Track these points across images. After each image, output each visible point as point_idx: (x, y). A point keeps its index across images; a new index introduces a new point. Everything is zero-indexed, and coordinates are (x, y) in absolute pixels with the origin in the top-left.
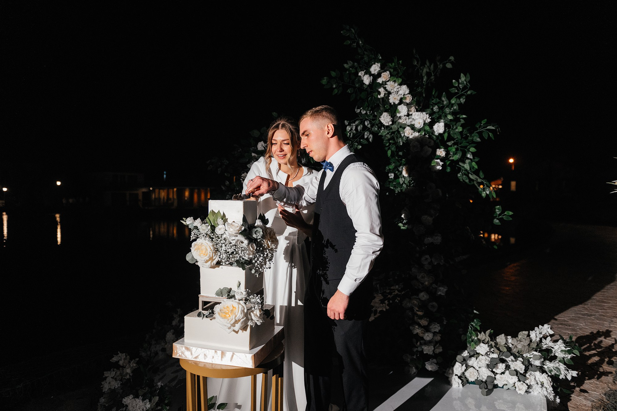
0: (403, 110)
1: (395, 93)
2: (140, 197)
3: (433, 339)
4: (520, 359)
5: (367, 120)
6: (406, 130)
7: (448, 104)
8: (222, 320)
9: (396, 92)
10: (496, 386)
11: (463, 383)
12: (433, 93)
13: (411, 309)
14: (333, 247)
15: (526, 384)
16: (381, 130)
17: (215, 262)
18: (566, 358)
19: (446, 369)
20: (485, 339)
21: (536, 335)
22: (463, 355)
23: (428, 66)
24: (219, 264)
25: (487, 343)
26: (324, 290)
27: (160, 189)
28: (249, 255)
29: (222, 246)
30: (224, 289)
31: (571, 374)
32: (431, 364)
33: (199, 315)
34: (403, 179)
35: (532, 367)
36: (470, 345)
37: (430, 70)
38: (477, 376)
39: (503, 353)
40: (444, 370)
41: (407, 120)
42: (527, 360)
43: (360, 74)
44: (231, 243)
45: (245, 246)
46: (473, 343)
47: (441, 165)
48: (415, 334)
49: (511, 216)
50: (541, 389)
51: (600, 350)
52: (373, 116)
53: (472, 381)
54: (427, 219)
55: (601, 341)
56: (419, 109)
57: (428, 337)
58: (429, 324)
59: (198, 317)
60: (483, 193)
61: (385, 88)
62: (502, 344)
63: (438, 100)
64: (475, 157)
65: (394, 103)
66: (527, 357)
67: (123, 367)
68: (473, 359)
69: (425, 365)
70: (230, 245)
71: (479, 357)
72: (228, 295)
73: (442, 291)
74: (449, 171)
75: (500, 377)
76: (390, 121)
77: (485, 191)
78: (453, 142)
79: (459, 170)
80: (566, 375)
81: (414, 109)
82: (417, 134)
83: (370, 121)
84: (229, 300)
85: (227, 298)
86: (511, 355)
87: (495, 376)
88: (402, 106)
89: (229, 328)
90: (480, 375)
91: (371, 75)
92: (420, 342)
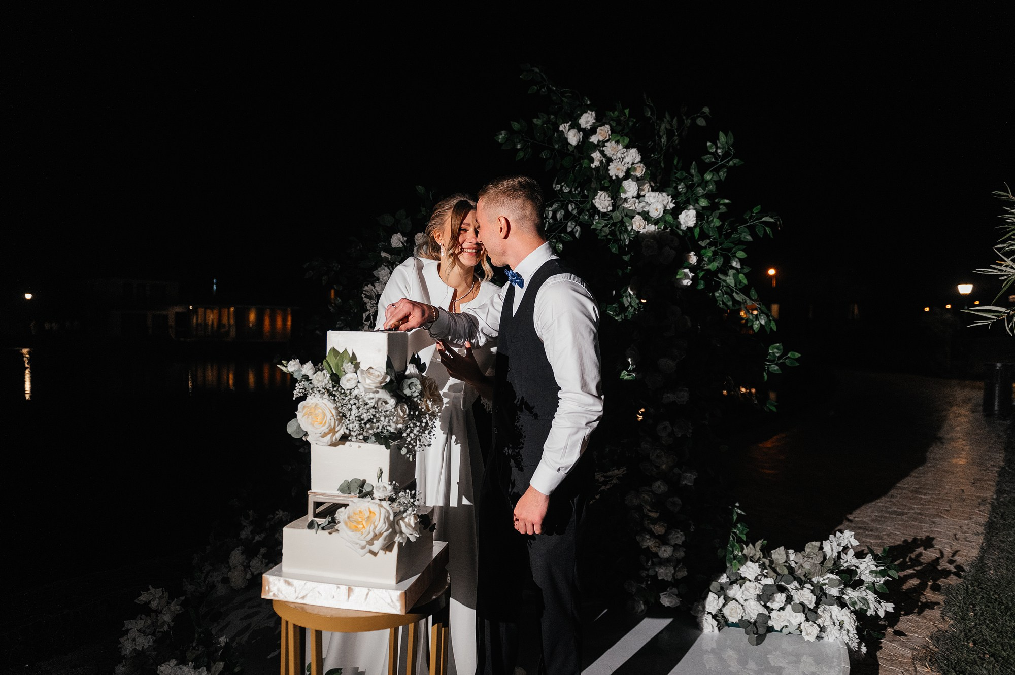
0: (630, 188)
1: (618, 160)
2: (171, 321)
3: (672, 555)
4: (808, 586)
5: (572, 202)
6: (634, 221)
7: (701, 181)
8: (350, 533)
9: (619, 158)
10: (771, 629)
11: (719, 626)
12: (675, 162)
13: (640, 508)
14: (530, 409)
15: (817, 625)
16: (594, 219)
17: (338, 436)
18: (877, 582)
19: (693, 604)
20: (754, 554)
21: (832, 548)
22: (719, 581)
23: (668, 121)
24: (345, 438)
25: (756, 562)
26: (514, 480)
27: (206, 309)
28: (397, 423)
29: (351, 408)
30: (354, 481)
31: (884, 608)
32: (670, 596)
33: (311, 526)
34: (629, 300)
35: (826, 598)
36: (732, 565)
37: (671, 126)
38: (741, 614)
39: (782, 577)
40: (689, 605)
41: (637, 204)
42: (819, 587)
43: (561, 128)
44: (366, 404)
45: (391, 408)
46: (735, 561)
47: (691, 277)
48: (645, 548)
49: (797, 360)
50: (839, 632)
51: (919, 568)
52: (581, 196)
53: (733, 622)
54: (668, 364)
55: (920, 554)
56: (655, 188)
57: (666, 552)
58: (667, 532)
59: (309, 529)
60: (756, 324)
61: (602, 152)
62: (780, 563)
63: (685, 174)
64: (744, 267)
65: (617, 176)
66: (818, 582)
67: (158, 612)
68: (736, 587)
69: (660, 598)
70: (365, 407)
71: (744, 583)
72: (361, 492)
73: (689, 479)
74: (703, 287)
75: (778, 615)
76: (609, 206)
77: (758, 320)
78: (708, 241)
79: (717, 286)
80: (877, 609)
81: (649, 187)
82: (652, 228)
83: (576, 205)
84: (361, 499)
85: (359, 497)
86: (795, 580)
87: (769, 613)
88: (629, 181)
89: (363, 548)
90: (746, 612)
91: (580, 129)
92: (653, 562)
